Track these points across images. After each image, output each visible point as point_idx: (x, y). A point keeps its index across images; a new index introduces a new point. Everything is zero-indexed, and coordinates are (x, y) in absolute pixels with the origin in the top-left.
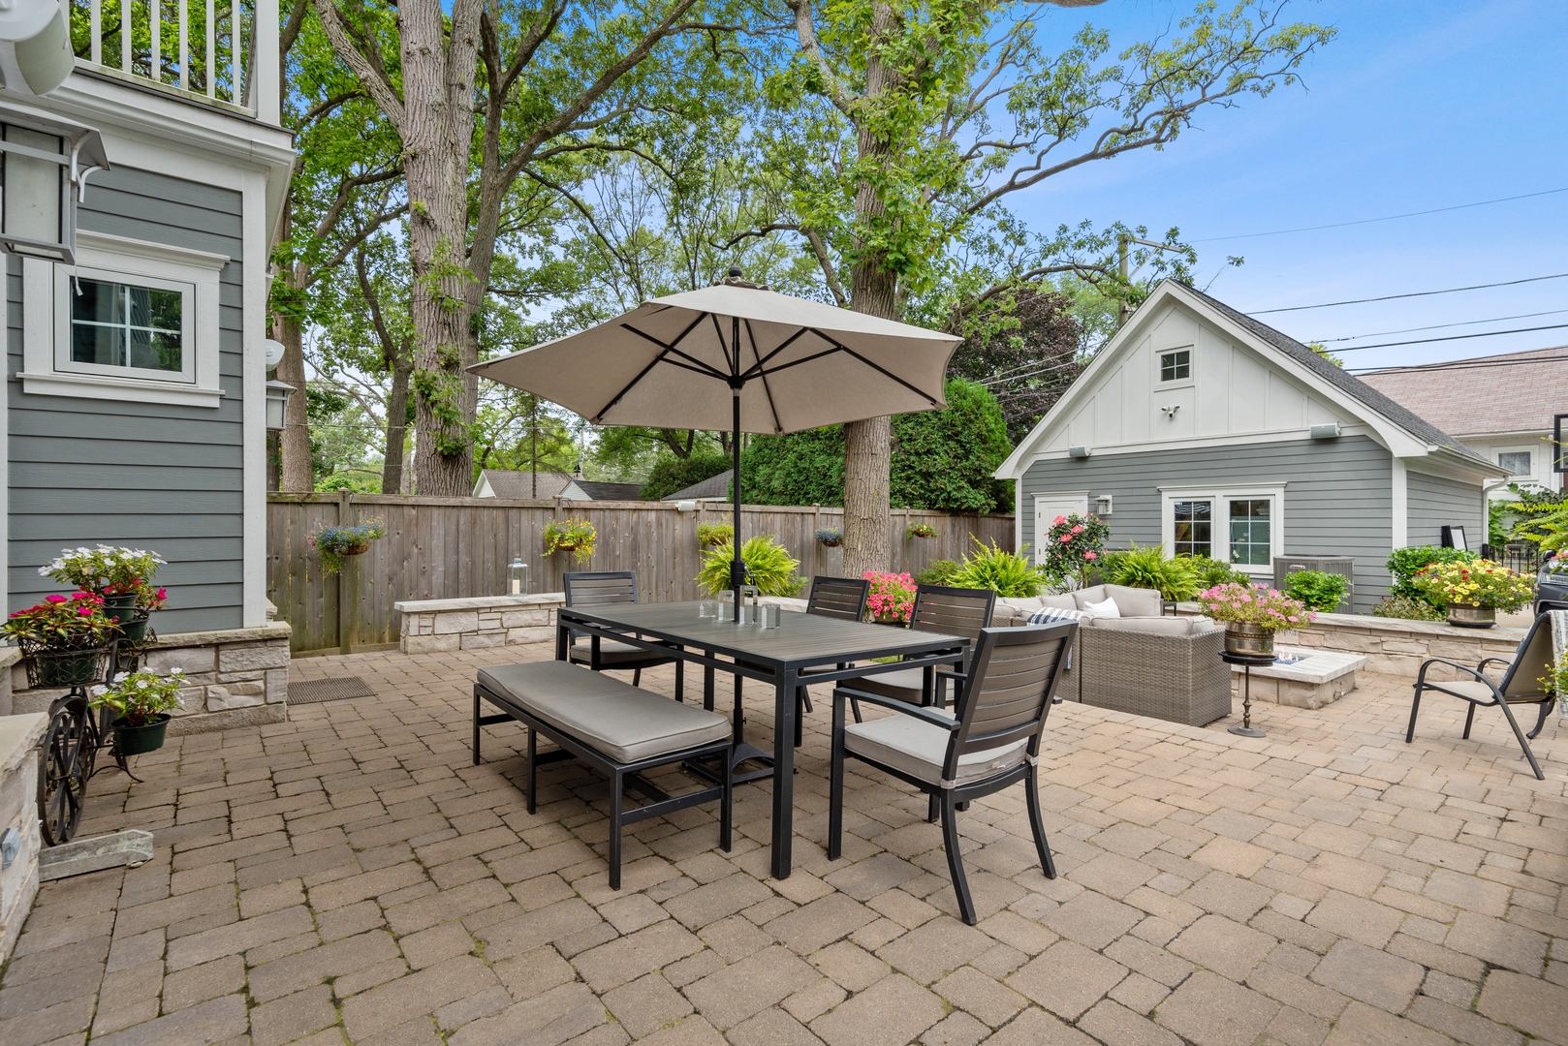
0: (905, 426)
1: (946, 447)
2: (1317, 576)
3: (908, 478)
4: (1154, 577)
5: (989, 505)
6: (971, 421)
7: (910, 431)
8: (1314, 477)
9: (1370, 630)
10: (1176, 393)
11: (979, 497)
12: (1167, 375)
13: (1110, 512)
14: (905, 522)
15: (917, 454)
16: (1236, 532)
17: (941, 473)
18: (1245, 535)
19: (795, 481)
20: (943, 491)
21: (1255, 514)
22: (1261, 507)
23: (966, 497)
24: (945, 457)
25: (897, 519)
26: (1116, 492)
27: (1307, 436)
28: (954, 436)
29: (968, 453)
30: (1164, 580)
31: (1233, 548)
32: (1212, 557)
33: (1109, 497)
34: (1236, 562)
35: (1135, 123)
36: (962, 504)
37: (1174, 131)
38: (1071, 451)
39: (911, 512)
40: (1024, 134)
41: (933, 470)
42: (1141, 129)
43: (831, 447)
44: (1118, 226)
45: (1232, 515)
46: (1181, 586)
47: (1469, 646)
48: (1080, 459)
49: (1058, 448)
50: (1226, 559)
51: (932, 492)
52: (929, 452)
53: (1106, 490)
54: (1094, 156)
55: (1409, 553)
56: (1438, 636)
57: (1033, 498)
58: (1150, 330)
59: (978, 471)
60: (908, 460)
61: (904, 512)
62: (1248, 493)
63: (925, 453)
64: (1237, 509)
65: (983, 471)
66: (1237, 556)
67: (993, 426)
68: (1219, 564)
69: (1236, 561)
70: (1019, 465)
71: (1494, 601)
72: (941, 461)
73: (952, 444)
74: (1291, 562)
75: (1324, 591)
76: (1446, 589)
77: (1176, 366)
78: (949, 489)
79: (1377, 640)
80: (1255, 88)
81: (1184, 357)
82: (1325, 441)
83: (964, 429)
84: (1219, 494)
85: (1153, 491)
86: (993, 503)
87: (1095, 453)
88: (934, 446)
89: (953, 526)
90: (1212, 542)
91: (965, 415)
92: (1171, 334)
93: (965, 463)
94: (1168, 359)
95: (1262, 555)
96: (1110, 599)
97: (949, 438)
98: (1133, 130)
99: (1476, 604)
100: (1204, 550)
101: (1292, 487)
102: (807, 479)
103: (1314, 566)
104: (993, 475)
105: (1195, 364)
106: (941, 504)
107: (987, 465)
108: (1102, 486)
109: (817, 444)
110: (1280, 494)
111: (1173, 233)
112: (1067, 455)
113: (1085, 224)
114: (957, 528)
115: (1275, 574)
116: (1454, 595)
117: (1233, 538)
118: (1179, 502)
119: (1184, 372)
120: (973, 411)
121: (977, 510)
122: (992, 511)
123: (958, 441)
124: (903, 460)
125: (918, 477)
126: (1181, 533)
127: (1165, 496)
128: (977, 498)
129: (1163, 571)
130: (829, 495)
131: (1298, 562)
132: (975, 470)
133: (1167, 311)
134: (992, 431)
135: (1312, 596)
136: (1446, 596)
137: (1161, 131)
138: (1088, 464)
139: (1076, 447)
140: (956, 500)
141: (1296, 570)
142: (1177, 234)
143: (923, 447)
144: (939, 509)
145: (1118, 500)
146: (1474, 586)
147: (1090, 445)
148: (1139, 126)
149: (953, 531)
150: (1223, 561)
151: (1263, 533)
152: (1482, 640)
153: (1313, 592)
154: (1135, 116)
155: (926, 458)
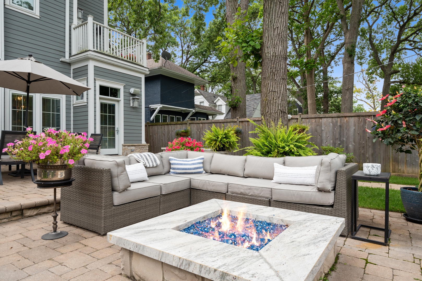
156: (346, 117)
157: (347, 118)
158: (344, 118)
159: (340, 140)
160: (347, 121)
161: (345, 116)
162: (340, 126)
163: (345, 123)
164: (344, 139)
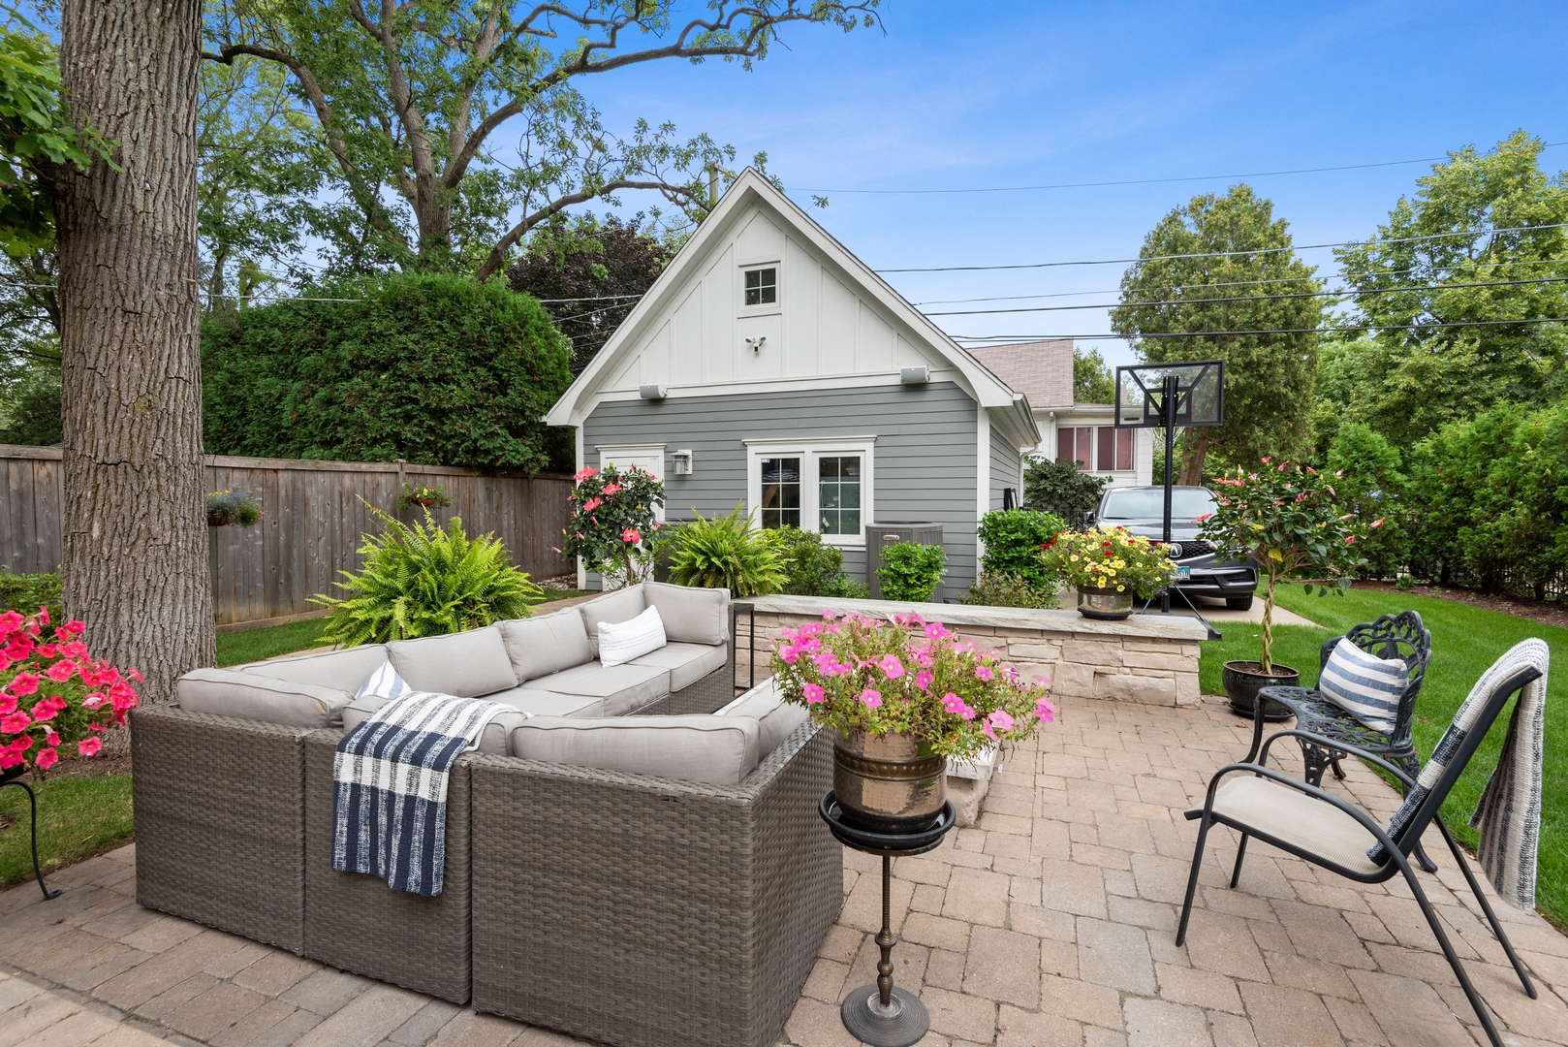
0: (403, 338)
1: (471, 375)
2: (915, 549)
3: (408, 418)
4: (725, 563)
5: (538, 461)
6: (512, 342)
7: (411, 345)
8: (904, 429)
9: (995, 629)
10: (762, 321)
11: (522, 449)
12: (752, 299)
13: (690, 472)
14: (397, 484)
15: (422, 380)
16: (826, 495)
17: (462, 411)
18: (835, 499)
19: (222, 417)
20: (464, 437)
21: (845, 474)
22: (851, 464)
23: (501, 448)
24: (469, 389)
25: (382, 479)
26: (698, 446)
27: (897, 380)
28: (483, 361)
29: (503, 387)
30: (739, 567)
31: (822, 514)
32: (801, 528)
33: (688, 452)
34: (825, 532)
35: (721, 17)
36: (497, 458)
37: (761, 47)
38: (643, 390)
39: (409, 467)
40: (599, 9)
41: (446, 406)
42: (727, 27)
43: (287, 366)
44: (704, 138)
45: (823, 475)
46: (762, 573)
47: (1109, 646)
48: (654, 401)
49: (626, 387)
50: (816, 530)
51: (448, 439)
52: (442, 379)
53: (685, 443)
54: (676, 51)
55: (999, 518)
56: (1073, 634)
57: (598, 453)
58: (732, 238)
59: (520, 412)
60: (407, 388)
61: (396, 467)
62: (839, 448)
63: (436, 381)
64: (828, 467)
65: (528, 413)
66: (827, 525)
67: (543, 351)
68: (808, 537)
69: (825, 530)
70: (578, 406)
71: (1139, 583)
72: (459, 394)
73: (481, 371)
74: (885, 531)
75: (922, 568)
76: (1088, 569)
77: (761, 286)
78: (474, 435)
79: (1002, 642)
80: (839, 20)
81: (770, 275)
82: (914, 386)
83: (500, 351)
84: (808, 448)
85: (737, 445)
86: (545, 459)
87: (671, 394)
88: (449, 371)
89: (489, 490)
90: (801, 509)
91: (501, 330)
92: (755, 244)
93: (500, 399)
94: (752, 278)
95: (852, 524)
96: (652, 608)
97: (477, 361)
98: (718, 26)
99: (1121, 589)
100: (793, 519)
101: (883, 441)
102: (243, 415)
103: (906, 535)
104: (544, 419)
105: (782, 285)
106: (462, 458)
107: (533, 404)
108: (681, 437)
109: (264, 361)
110: (869, 447)
111: (761, 159)
112: (637, 396)
113: (668, 127)
114: (495, 495)
115: (867, 546)
116: (1098, 577)
117: (823, 504)
118: (766, 459)
119: (770, 296)
120: (514, 330)
121: (521, 467)
122: (543, 470)
123: (491, 369)
124: (398, 389)
125: (424, 416)
126: (769, 498)
127: (751, 450)
128: (520, 451)
129: (740, 552)
130: (280, 441)
131: (892, 531)
132: (515, 410)
133: (752, 213)
134: (542, 358)
135: (911, 575)
136: (1088, 577)
137: (749, 41)
138: (664, 409)
139: (649, 384)
140: (487, 452)
141: (892, 542)
142: (765, 161)
143: (431, 370)
144: (459, 465)
145: (700, 456)
146: (1120, 564)
147: (667, 384)
148: (724, 22)
149: (489, 498)
150: (813, 532)
151: (853, 495)
152: (1123, 638)
153: (912, 570)
154: (720, 8)
155: (435, 387)
156: (43, 461)
157: (49, 466)
158: (36, 465)
159: (22, 547)
160: (49, 475)
161: (46, 457)
162: (21, 494)
163: (40, 483)
164: (40, 541)
